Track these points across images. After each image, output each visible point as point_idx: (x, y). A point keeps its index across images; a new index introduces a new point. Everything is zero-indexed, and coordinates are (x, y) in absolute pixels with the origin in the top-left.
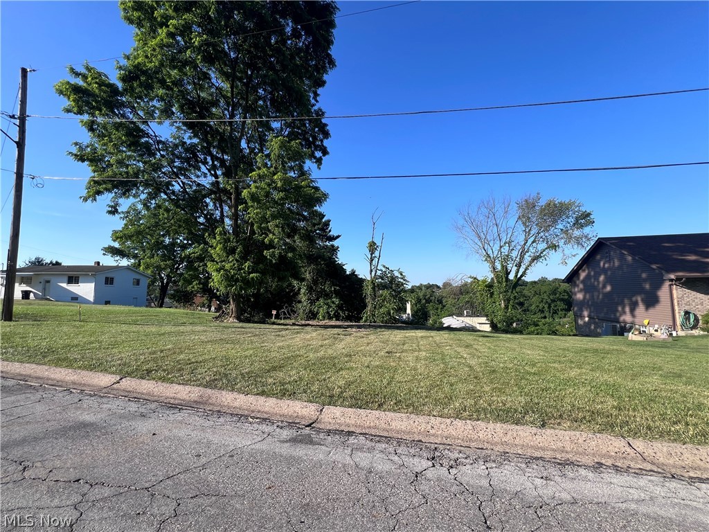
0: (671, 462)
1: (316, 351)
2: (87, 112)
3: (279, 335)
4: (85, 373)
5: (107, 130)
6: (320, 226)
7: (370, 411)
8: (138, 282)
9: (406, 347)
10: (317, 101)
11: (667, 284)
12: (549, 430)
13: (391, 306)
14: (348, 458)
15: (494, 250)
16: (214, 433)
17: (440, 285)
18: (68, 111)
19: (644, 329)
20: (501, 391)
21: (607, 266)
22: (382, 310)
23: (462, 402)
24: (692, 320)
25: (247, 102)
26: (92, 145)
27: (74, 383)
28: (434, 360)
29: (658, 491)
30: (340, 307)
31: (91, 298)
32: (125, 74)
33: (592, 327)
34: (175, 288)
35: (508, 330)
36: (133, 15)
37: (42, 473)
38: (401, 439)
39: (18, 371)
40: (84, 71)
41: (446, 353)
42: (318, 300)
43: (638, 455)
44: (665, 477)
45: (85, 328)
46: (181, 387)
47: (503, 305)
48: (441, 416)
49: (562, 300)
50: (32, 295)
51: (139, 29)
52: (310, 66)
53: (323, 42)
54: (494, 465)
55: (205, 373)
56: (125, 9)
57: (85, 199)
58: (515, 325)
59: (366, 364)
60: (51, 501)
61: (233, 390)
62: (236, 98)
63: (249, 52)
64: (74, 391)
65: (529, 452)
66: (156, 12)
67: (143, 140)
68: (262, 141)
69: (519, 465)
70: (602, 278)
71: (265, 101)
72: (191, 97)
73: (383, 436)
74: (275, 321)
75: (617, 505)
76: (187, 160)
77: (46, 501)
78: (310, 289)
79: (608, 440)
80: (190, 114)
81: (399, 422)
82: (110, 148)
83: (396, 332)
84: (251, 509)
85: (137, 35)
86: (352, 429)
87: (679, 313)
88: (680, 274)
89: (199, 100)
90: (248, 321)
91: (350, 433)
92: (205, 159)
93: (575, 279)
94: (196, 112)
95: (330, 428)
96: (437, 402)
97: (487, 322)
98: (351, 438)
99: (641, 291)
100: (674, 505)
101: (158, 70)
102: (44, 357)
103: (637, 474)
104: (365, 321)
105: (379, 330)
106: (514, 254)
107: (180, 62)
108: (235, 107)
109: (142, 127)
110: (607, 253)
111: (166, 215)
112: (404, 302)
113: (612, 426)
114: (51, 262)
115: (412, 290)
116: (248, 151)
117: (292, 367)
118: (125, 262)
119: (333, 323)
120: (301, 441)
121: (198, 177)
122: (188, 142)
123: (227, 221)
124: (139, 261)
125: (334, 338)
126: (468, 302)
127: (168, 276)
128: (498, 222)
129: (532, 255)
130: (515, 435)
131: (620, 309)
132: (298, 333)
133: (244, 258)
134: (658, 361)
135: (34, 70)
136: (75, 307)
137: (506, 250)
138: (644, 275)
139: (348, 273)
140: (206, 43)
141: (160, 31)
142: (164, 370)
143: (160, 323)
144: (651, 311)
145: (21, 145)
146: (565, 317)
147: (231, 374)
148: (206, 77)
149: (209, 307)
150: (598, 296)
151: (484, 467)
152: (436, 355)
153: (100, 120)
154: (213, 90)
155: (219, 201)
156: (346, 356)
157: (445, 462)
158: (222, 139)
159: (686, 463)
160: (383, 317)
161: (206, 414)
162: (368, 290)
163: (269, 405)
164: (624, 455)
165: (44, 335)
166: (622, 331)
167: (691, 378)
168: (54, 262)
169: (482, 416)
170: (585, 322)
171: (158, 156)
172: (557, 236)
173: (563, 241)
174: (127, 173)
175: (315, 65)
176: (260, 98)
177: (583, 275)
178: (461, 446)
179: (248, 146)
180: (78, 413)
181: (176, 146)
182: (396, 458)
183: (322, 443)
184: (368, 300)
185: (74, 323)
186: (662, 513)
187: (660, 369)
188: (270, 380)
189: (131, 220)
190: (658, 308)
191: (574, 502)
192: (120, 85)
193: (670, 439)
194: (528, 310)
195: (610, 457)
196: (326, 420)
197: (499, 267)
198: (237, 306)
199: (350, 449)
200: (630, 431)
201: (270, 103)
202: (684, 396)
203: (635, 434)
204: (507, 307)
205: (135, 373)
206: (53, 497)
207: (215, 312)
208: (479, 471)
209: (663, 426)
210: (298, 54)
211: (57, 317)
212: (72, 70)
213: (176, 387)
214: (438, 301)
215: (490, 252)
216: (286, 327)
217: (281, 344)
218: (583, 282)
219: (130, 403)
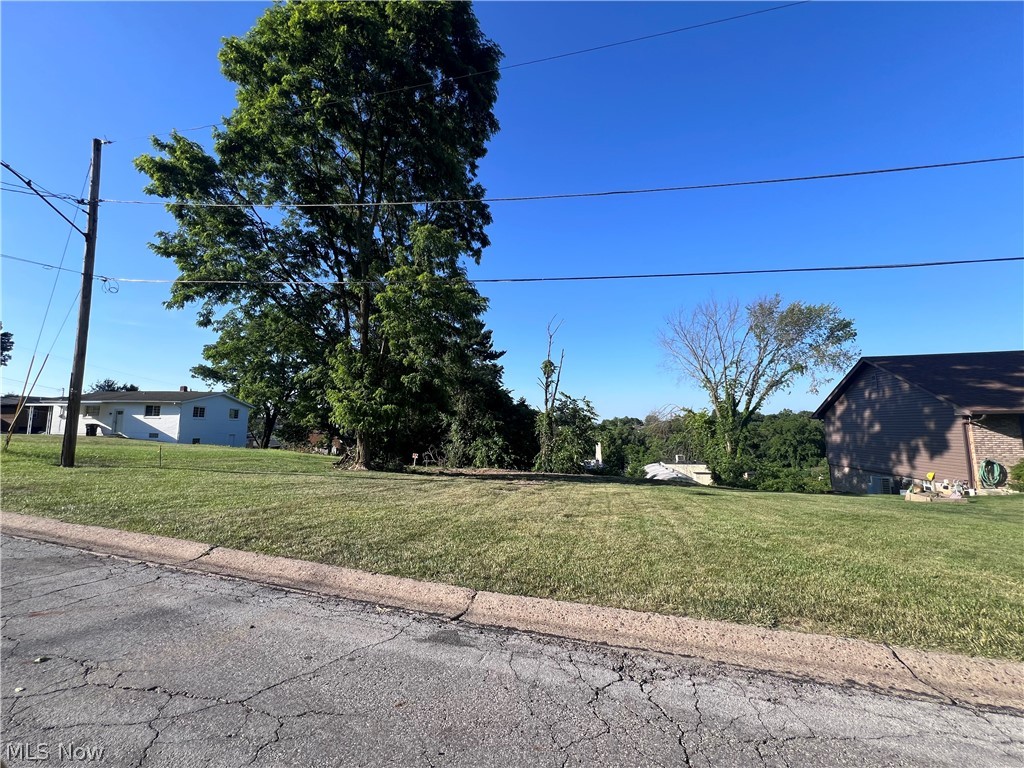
0: (953, 681)
1: (470, 513)
2: (175, 194)
3: (420, 490)
4: (165, 540)
5: (200, 216)
6: (478, 339)
7: (538, 599)
8: (235, 414)
9: (592, 508)
10: (475, 175)
11: (960, 422)
12: (782, 632)
13: (573, 449)
14: (506, 665)
15: (716, 372)
16: (330, 627)
17: (642, 419)
18: (151, 192)
19: (929, 485)
20: (719, 574)
21: (874, 396)
22: (561, 454)
23: (665, 589)
24: (997, 473)
25: (382, 178)
26: (181, 236)
27: (151, 554)
28: (630, 528)
29: (931, 723)
30: (504, 449)
31: (174, 434)
32: (225, 143)
33: (855, 481)
34: (285, 422)
35: (736, 484)
36: (235, 69)
37: (108, 677)
38: (579, 640)
39: (80, 536)
40: (170, 141)
41: (647, 518)
42: (474, 439)
43: (906, 670)
44: (942, 703)
45: (167, 478)
46: (288, 562)
47: (729, 449)
48: (634, 609)
49: (813, 441)
50: (99, 430)
51: (244, 86)
52: (465, 129)
53: (482, 98)
54: (704, 681)
55: (320, 543)
56: (225, 61)
57: (170, 306)
58: (746, 476)
59: (536, 533)
60: (120, 716)
61: (356, 567)
62: (368, 172)
63: (385, 113)
64: (151, 565)
65: (754, 663)
66: (265, 65)
67: (246, 228)
68: (402, 228)
69: (739, 681)
70: (867, 414)
71: (405, 176)
72: (309, 172)
73: (554, 636)
74: (417, 467)
75: (872, 742)
76: (304, 254)
77: (113, 715)
78: (464, 425)
79: (864, 648)
80: (307, 194)
81: (577, 616)
82: (203, 239)
83: (580, 486)
84: (375, 734)
85: (241, 93)
86: (514, 625)
87: (978, 463)
88: (978, 409)
89: (319, 176)
90: (380, 468)
91: (510, 631)
92: (327, 254)
93: (829, 414)
94: (315, 191)
95: (485, 623)
96: (629, 588)
97: (707, 471)
98: (512, 638)
99: (922, 432)
100: (951, 745)
101: (266, 138)
102: (114, 517)
103: (903, 698)
104: (539, 469)
105: (556, 482)
106: (744, 378)
107: (296, 126)
108: (366, 183)
109: (245, 211)
110: (873, 378)
111: (274, 327)
112: (591, 443)
113: (871, 628)
114: (125, 387)
115: (603, 427)
116: (383, 241)
117: (436, 536)
118: (220, 387)
119: (495, 471)
120: (444, 641)
121: (317, 276)
122: (305, 230)
123: (355, 335)
124: (239, 386)
125: (495, 494)
126: (681, 443)
127: (275, 406)
128: (721, 334)
129: (769, 379)
130: (735, 638)
131: (893, 456)
132: (446, 486)
133: (375, 383)
134: (944, 533)
135: (110, 142)
136: (154, 447)
137: (732, 372)
138: (927, 410)
139: (515, 403)
140: (329, 104)
141: (271, 89)
142: (268, 538)
143: (264, 471)
144: (938, 460)
145: (90, 238)
146: (817, 465)
147: (354, 544)
148: (328, 145)
149: (329, 447)
150: (863, 438)
151: (690, 683)
152: (633, 520)
153: (191, 203)
154: (338, 162)
155: (344, 308)
156: (510, 520)
157: (637, 675)
158: (348, 228)
159: (974, 683)
160: (563, 464)
161: (320, 600)
162: (542, 427)
163: (403, 588)
164: (887, 670)
165: (115, 487)
166: (897, 487)
167: (988, 559)
168: (129, 386)
169: (691, 610)
170: (844, 474)
171: (265, 249)
172: (804, 353)
173: (812, 360)
174: (225, 273)
175: (473, 129)
176: (399, 172)
177: (840, 409)
178: (660, 652)
179: (383, 235)
180: (155, 596)
181: (288, 236)
182: (570, 668)
183: (472, 643)
184: (543, 439)
185: (152, 470)
186: (934, 755)
187: (946, 545)
188: (407, 554)
189: (228, 333)
190: (947, 456)
191: (812, 736)
192: (217, 158)
193: (953, 649)
194: (765, 456)
195: (866, 672)
196: (480, 610)
197: (723, 396)
198: (366, 448)
199: (509, 652)
200: (896, 635)
201: (412, 179)
202: (978, 586)
203: (904, 641)
204: (734, 451)
205: (230, 542)
206: (122, 711)
207: (338, 455)
208: (682, 688)
209: (943, 630)
210: (450, 115)
211: (130, 461)
212: (157, 142)
213: (282, 561)
214: (639, 441)
215: (710, 375)
216: (431, 477)
217: (422, 502)
218: (841, 418)
219: (222, 583)
